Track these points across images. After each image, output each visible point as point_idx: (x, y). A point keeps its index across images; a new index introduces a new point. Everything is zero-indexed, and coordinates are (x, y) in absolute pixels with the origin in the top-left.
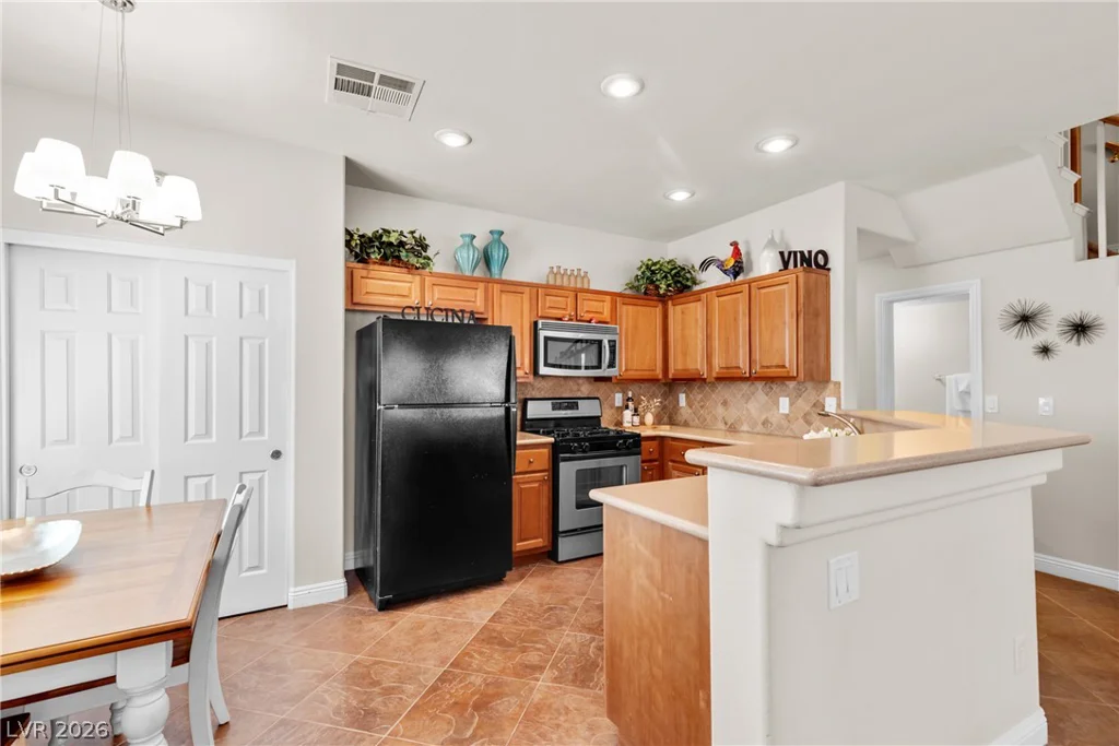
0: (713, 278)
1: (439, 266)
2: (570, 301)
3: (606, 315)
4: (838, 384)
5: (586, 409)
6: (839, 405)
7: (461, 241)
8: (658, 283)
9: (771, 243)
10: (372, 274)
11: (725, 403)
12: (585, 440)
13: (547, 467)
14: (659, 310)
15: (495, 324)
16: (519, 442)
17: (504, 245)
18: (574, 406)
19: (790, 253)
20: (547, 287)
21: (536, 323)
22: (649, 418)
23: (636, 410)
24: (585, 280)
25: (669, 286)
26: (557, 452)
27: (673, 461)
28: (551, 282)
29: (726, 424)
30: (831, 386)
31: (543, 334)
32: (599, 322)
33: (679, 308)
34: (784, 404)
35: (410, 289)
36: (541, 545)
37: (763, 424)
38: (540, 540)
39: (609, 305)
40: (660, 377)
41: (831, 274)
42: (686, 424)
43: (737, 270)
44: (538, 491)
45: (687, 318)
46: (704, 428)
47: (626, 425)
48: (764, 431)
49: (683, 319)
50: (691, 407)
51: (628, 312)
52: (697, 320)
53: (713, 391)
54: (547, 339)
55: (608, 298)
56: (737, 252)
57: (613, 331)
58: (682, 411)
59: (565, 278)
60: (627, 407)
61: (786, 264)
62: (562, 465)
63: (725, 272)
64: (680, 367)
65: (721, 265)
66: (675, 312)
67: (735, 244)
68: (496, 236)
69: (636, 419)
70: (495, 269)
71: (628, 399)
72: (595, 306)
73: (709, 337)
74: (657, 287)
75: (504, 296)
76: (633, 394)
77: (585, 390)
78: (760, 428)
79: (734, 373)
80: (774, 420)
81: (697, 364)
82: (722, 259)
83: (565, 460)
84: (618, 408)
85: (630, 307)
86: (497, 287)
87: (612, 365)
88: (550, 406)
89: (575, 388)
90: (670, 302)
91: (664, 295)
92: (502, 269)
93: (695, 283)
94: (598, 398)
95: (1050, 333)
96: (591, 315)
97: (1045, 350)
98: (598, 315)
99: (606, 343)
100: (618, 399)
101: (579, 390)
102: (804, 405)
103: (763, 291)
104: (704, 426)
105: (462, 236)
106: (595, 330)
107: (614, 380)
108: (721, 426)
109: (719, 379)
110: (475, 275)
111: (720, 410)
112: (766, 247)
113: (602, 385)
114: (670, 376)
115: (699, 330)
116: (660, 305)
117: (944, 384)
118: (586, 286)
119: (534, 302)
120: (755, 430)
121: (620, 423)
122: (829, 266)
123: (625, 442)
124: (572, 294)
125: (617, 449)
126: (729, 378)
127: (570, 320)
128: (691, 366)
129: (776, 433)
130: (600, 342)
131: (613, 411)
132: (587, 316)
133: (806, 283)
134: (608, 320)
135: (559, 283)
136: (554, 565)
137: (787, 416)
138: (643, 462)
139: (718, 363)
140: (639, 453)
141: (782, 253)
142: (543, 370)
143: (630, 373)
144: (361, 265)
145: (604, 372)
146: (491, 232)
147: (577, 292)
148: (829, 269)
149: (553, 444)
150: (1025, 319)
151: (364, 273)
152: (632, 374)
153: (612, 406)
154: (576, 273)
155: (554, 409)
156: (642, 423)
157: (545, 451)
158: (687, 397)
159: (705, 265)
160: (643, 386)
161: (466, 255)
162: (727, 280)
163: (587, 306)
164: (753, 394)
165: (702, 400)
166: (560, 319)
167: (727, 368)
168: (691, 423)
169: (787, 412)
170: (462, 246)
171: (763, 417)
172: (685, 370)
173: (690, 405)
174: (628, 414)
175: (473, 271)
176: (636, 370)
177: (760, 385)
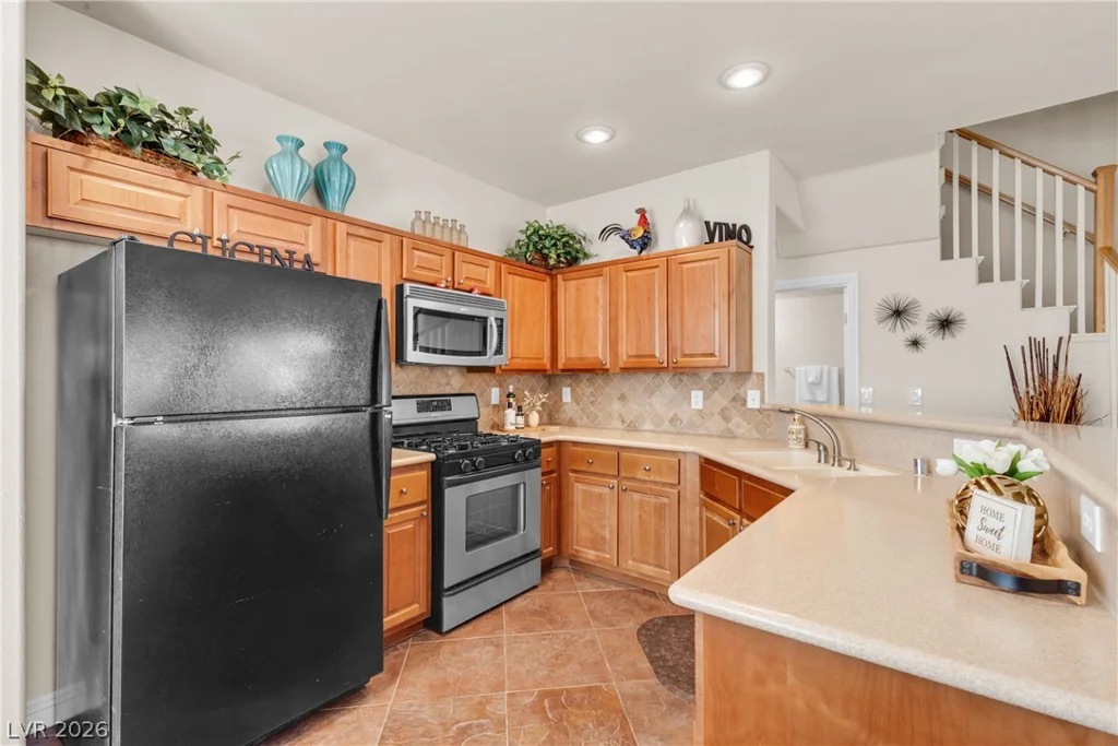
0: (615, 249)
1: (238, 176)
2: (446, 260)
3: (490, 285)
4: (761, 375)
5: (460, 409)
6: (762, 400)
7: (278, 148)
8: (546, 251)
9: (688, 212)
10: (96, 167)
11: (622, 398)
12: (478, 454)
13: (425, 498)
14: (546, 285)
15: (338, 275)
16: (395, 462)
17: (348, 166)
18: (445, 406)
20: (412, 236)
21: (400, 289)
22: (534, 418)
23: (520, 408)
24: (463, 236)
25: (558, 256)
26: (438, 474)
27: (574, 471)
28: (418, 231)
29: (623, 422)
30: (754, 377)
31: (411, 304)
32: (482, 294)
33: (572, 284)
34: (697, 398)
35: (183, 206)
36: (417, 613)
37: (671, 421)
38: (417, 606)
39: (493, 271)
40: (548, 367)
41: (754, 252)
42: (571, 424)
43: (645, 242)
44: (413, 532)
45: (584, 299)
46: (595, 428)
47: (509, 427)
48: (672, 429)
49: (578, 297)
50: (578, 404)
51: (514, 283)
52: (597, 300)
53: (606, 384)
54: (418, 311)
55: (492, 263)
56: (644, 221)
57: (499, 307)
58: (566, 408)
59: (437, 229)
60: (510, 406)
61: (711, 237)
62: (449, 493)
63: (630, 243)
64: (573, 354)
65: (627, 237)
66: (568, 289)
67: (642, 212)
68: (335, 152)
69: (521, 420)
70: (334, 201)
71: (509, 395)
72: (476, 271)
73: (613, 321)
74: (545, 258)
75: (352, 241)
76: (515, 388)
77: (456, 383)
78: (666, 426)
79: (646, 362)
80: (685, 418)
81: (599, 352)
82: (626, 228)
83: (453, 484)
84: (495, 406)
85: (518, 279)
86: (342, 228)
87: (499, 351)
88: (415, 407)
89: (444, 381)
90: (560, 277)
91: (554, 267)
92: (345, 201)
93: (586, 256)
94: (473, 395)
95: (921, 327)
96: (472, 283)
97: (915, 343)
98: (481, 285)
99: (492, 322)
100: (495, 395)
101: (448, 384)
102: (720, 399)
103: (685, 266)
104: (595, 425)
105: (279, 139)
106: (476, 302)
107: (498, 371)
108: (617, 423)
109: (624, 369)
110: (302, 202)
111: (616, 406)
112: (681, 217)
113: (477, 378)
114: (560, 366)
115: (601, 310)
116: (548, 280)
117: (794, 377)
118: (463, 244)
119: (397, 257)
120: (660, 429)
121: (500, 426)
123: (524, 452)
124: (448, 253)
125: (516, 462)
126: (640, 368)
127: (447, 287)
128: (588, 354)
129: (685, 430)
130: (484, 320)
131: (489, 410)
132: (468, 284)
133: (738, 259)
134: (492, 292)
135: (428, 234)
136: (435, 639)
137: (700, 411)
138: (543, 474)
139: (625, 351)
140: (539, 466)
141: (707, 223)
142: (412, 355)
143: (516, 361)
144: (68, 145)
145: (489, 360)
146: (326, 145)
147: (455, 249)
148: (752, 247)
149: (433, 463)
150: (898, 313)
151: (78, 162)
152: (519, 363)
153: (488, 404)
154: (450, 224)
155: (420, 410)
156: (527, 425)
157: (424, 474)
158: (572, 391)
159: (605, 232)
160: (522, 378)
161: (288, 170)
162: (634, 253)
163: (465, 271)
164: (658, 387)
165: (592, 394)
166: (434, 285)
167: (638, 356)
168: (578, 422)
169: (700, 407)
170: (282, 154)
171: (671, 414)
172: (581, 359)
173: (576, 398)
174: (511, 414)
175: (302, 195)
176: (523, 358)
177: (666, 377)
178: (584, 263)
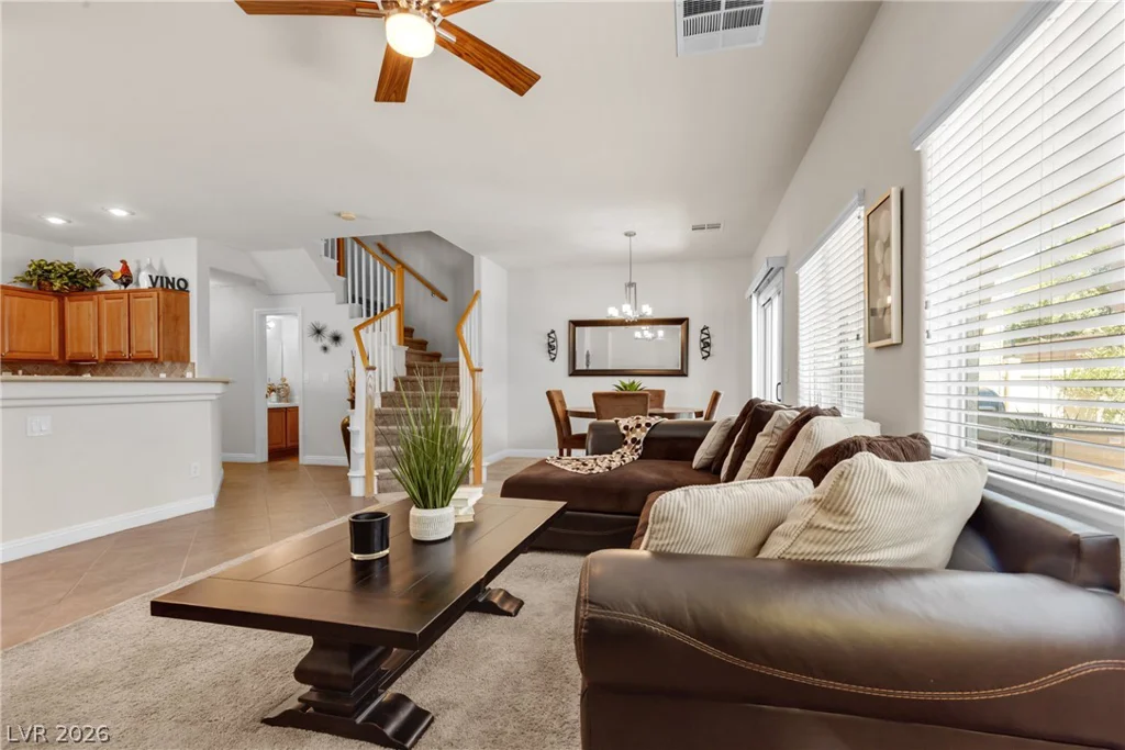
4: (194, 364)
9: (145, 269)
14: (54, 303)
19: (157, 277)
25: (64, 284)
30: (190, 365)
33: (75, 304)
40: (56, 358)
43: (126, 281)
45: (81, 312)
49: (78, 313)
51: (11, 302)
52: (89, 315)
56: (126, 268)
61: (154, 284)
63: (115, 281)
64: (76, 350)
65: (112, 276)
66: (71, 307)
67: (124, 262)
73: (99, 329)
79: (118, 356)
81: (90, 349)
82: (112, 271)
85: (17, 299)
90: (66, 298)
91: (59, 292)
93: (96, 285)
95: (327, 340)
97: (325, 349)
103: (137, 300)
109: (107, 361)
114: (68, 358)
116: (56, 300)
122: (188, 289)
126: (115, 360)
128: (85, 350)
133: (166, 300)
139: (106, 349)
141: (150, 277)
143: (16, 353)
148: (188, 291)
150: (318, 332)
152: (20, 355)
159: (98, 273)
167: (113, 352)
172: (80, 353)
176: (24, 352)
177: (147, 365)
178: (100, 289)
